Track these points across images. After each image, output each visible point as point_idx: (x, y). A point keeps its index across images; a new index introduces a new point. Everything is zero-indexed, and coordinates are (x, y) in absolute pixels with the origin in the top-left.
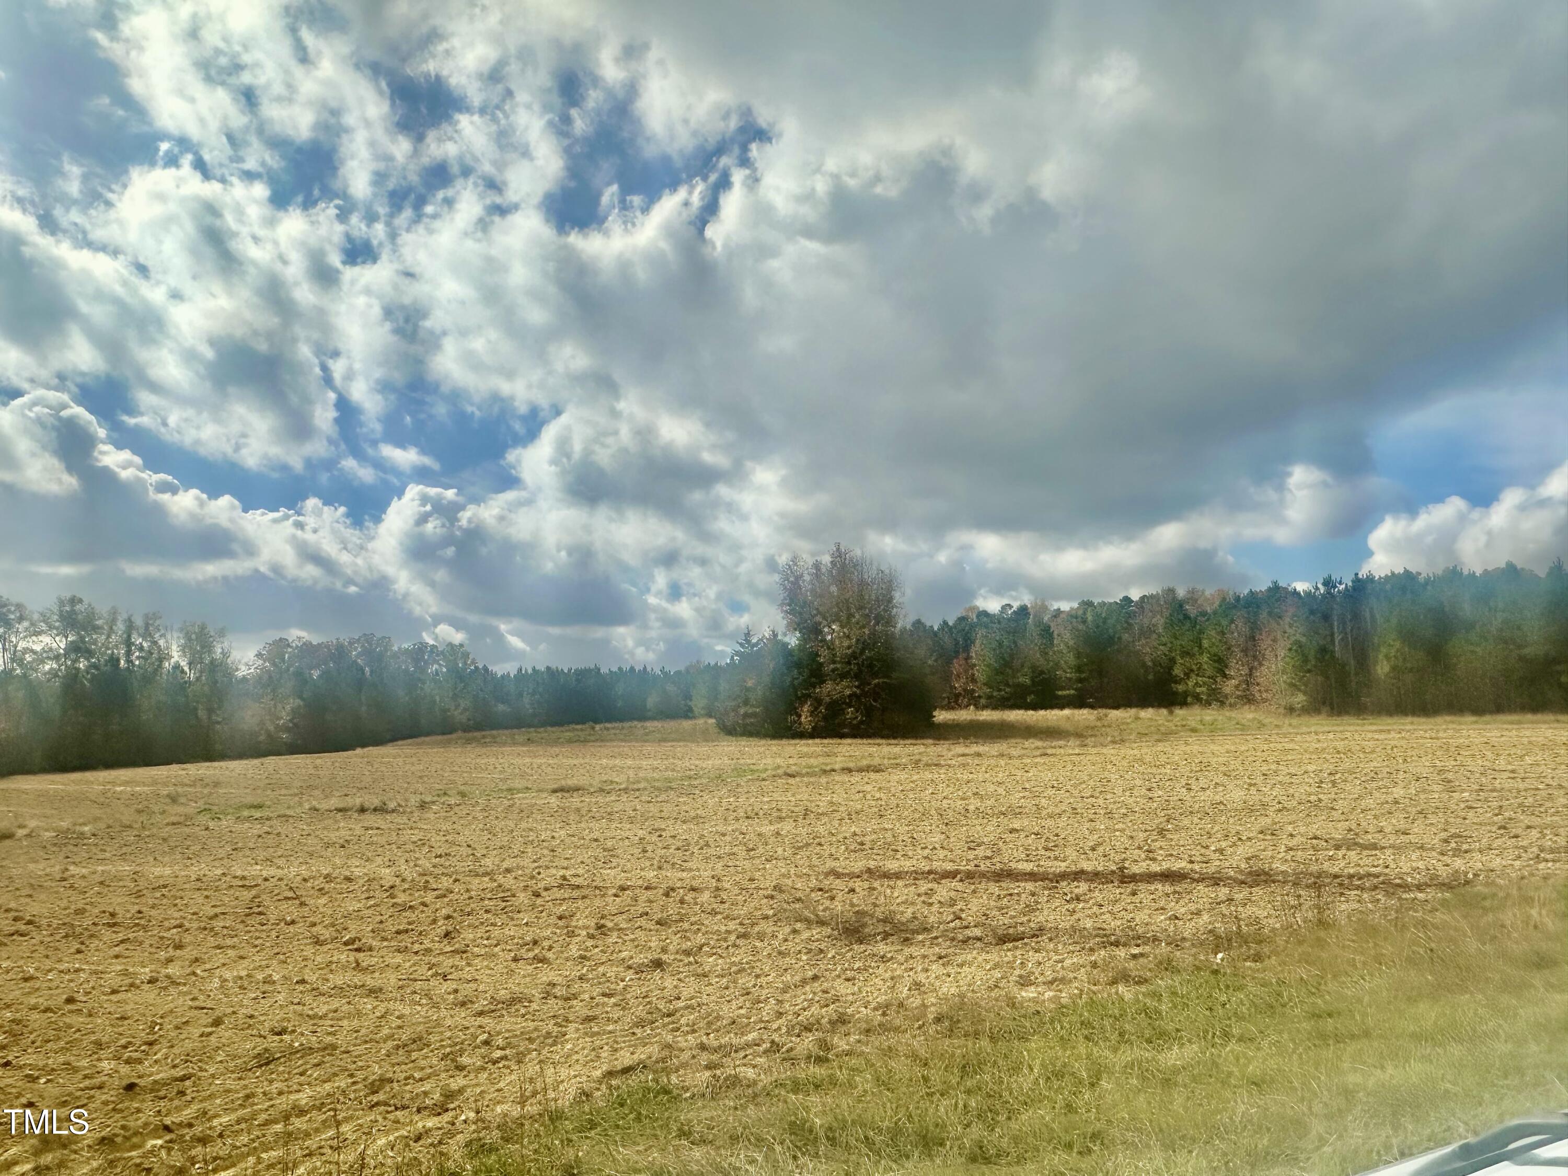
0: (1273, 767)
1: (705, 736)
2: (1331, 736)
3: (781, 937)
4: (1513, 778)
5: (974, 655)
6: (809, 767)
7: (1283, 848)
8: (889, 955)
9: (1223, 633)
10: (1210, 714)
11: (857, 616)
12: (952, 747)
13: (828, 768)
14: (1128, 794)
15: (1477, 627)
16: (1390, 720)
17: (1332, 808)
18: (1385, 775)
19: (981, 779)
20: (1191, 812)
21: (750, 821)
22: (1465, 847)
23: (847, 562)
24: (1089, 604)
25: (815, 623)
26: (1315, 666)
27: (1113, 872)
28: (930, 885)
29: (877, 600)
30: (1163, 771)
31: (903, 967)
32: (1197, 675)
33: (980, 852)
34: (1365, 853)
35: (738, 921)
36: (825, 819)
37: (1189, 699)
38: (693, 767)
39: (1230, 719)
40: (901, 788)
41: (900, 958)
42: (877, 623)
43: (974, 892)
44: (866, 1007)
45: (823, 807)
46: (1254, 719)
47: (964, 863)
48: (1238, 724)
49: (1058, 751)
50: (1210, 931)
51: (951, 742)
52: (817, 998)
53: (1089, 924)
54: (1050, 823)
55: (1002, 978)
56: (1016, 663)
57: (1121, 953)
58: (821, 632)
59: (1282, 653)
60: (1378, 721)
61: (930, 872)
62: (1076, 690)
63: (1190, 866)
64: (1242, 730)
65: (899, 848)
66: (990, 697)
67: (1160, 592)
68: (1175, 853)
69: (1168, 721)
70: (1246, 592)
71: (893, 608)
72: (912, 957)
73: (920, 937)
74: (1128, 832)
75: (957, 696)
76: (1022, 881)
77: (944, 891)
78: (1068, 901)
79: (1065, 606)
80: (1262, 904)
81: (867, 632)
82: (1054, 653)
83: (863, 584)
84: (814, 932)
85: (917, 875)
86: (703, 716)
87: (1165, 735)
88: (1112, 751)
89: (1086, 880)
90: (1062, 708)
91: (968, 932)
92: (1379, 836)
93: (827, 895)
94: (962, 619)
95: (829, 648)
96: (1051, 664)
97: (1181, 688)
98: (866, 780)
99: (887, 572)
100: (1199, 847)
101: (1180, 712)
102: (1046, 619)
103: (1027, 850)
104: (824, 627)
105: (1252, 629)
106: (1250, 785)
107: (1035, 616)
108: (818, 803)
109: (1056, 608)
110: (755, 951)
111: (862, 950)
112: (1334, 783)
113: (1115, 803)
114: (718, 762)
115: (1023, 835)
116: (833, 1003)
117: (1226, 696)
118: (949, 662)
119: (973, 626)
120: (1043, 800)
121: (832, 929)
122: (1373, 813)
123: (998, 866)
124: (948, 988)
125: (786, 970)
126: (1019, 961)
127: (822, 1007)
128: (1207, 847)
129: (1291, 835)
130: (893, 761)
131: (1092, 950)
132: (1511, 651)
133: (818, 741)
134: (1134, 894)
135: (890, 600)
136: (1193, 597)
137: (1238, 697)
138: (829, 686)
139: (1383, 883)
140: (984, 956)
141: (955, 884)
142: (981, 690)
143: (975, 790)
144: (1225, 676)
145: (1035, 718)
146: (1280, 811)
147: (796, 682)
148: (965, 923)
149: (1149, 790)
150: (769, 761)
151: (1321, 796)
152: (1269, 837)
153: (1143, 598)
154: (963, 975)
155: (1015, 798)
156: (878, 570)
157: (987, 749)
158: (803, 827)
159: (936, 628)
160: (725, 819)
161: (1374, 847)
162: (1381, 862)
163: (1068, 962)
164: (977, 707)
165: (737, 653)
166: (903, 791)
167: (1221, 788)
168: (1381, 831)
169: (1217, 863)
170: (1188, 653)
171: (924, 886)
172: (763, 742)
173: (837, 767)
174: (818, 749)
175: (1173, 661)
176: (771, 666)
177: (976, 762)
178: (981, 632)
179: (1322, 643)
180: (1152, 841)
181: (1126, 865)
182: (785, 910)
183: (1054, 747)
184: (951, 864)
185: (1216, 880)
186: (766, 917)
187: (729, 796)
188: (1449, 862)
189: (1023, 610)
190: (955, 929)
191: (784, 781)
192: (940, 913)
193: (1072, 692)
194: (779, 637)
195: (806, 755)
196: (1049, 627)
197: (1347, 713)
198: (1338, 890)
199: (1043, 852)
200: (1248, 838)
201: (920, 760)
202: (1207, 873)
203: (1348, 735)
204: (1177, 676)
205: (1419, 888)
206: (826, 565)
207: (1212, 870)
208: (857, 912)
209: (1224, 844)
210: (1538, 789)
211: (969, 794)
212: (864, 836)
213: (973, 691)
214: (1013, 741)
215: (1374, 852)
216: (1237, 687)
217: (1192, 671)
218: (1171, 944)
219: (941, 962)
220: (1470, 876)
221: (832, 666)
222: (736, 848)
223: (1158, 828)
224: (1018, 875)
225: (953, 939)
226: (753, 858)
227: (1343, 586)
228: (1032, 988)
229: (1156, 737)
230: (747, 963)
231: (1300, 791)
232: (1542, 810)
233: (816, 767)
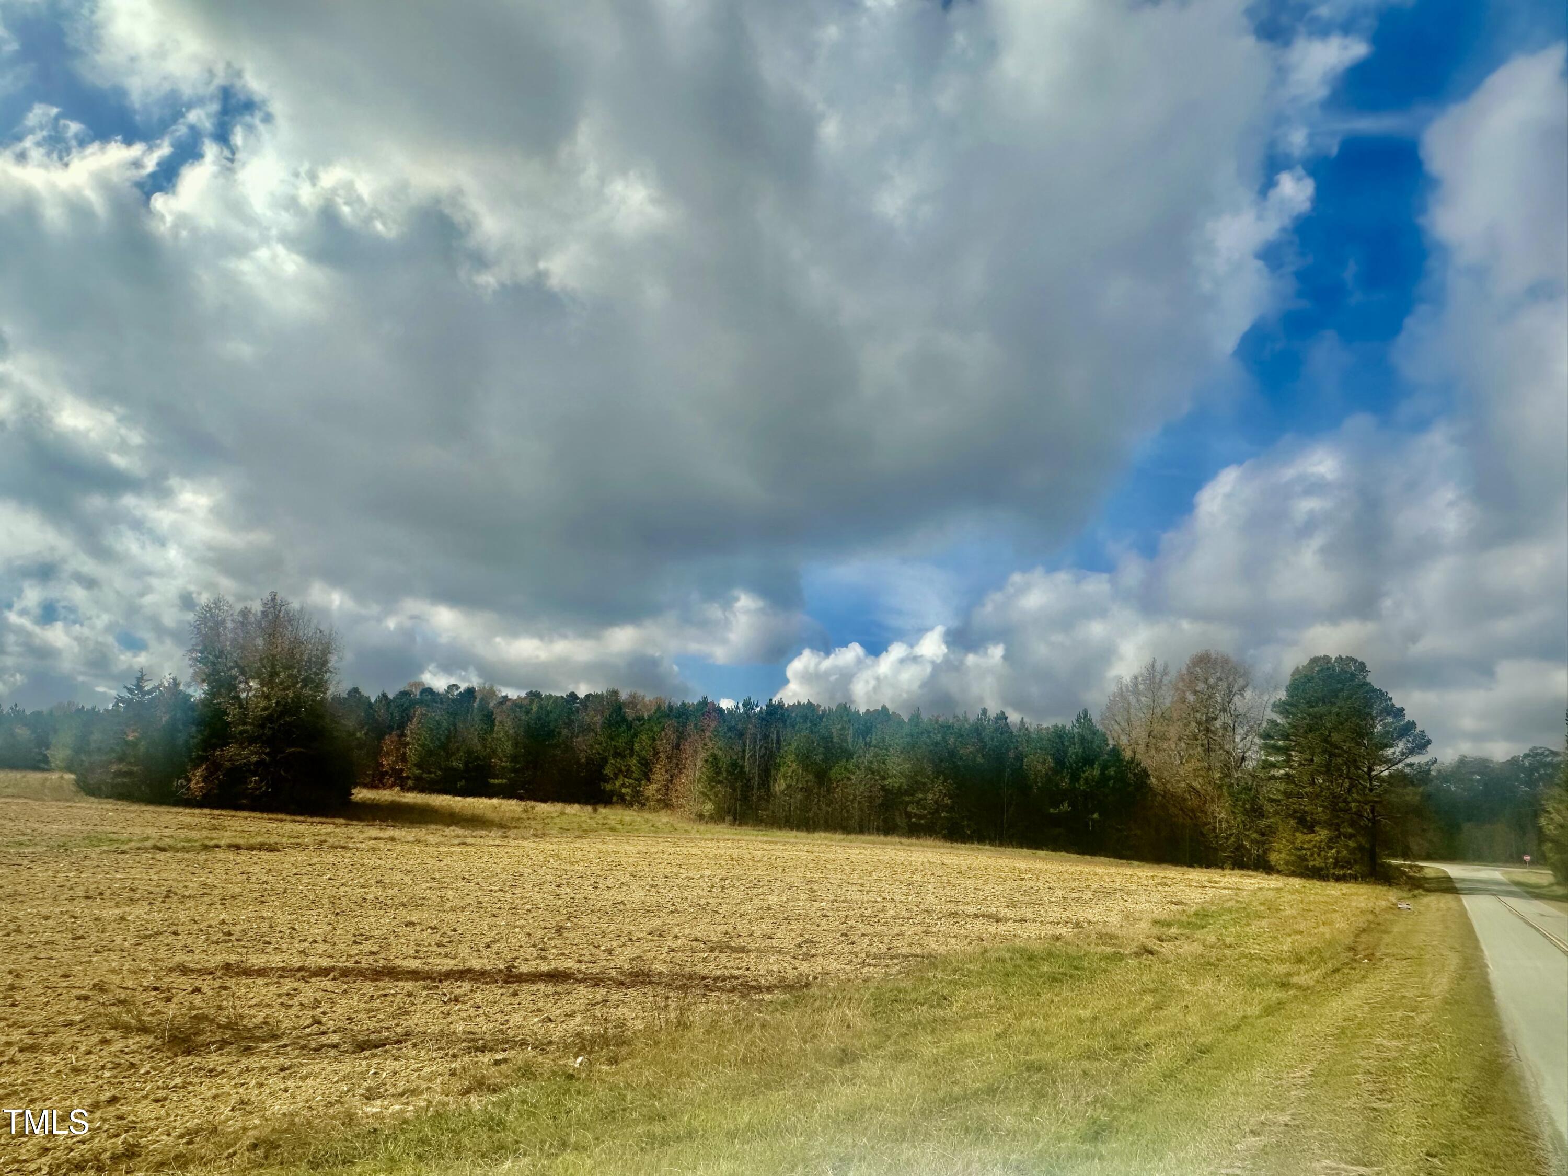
0: (675, 870)
1: (58, 794)
2: (730, 844)
3: (83, 1048)
4: (861, 891)
5: (409, 733)
6: (189, 841)
7: (666, 949)
8: (220, 1069)
9: (654, 740)
10: (629, 815)
11: (282, 675)
12: (366, 829)
13: (212, 843)
14: (536, 889)
15: (855, 757)
16: (779, 833)
17: (717, 912)
18: (766, 882)
19: (389, 867)
20: (593, 911)
21: (89, 902)
22: (813, 951)
23: (281, 615)
24: (537, 695)
25: (231, 677)
26: (726, 779)
27: (500, 971)
28: (296, 985)
29: (309, 661)
30: (576, 867)
31: (233, 1083)
32: (625, 776)
33: (368, 946)
34: (734, 955)
35: (27, 1029)
36: (190, 903)
37: (615, 799)
38: (29, 831)
39: (647, 821)
40: (295, 871)
41: (234, 1071)
42: (305, 686)
43: (345, 992)
44: (169, 1135)
45: (193, 887)
46: (668, 822)
47: (345, 958)
48: (653, 826)
49: (478, 841)
50: (577, 1034)
51: (366, 823)
52: (106, 1126)
53: (460, 1028)
54: (451, 916)
55: (348, 1091)
56: (453, 746)
57: (486, 1058)
58: (235, 687)
59: (699, 763)
60: (769, 833)
61: (300, 969)
62: (508, 779)
63: (577, 966)
64: (656, 832)
65: (274, 940)
66: (418, 779)
67: (605, 692)
68: (566, 952)
69: (591, 818)
70: (679, 704)
71: (326, 672)
72: (248, 1070)
73: (266, 1046)
74: (527, 930)
75: (384, 774)
76: (402, 979)
77: (308, 992)
78: (445, 1003)
79: (513, 694)
80: (633, 1005)
81: (291, 695)
82: (493, 739)
83: (297, 642)
84: (131, 1042)
85: (286, 972)
86: (61, 769)
87: (584, 833)
88: (533, 845)
89: (470, 980)
90: (490, 796)
91: (324, 1039)
92: (749, 940)
93: (162, 995)
94: (405, 694)
95: (241, 707)
96: (488, 750)
97: (609, 787)
98: (255, 859)
99: (327, 632)
100: (591, 947)
101: (603, 811)
102: (492, 704)
103: (419, 945)
104: (240, 682)
105: (679, 738)
106: (652, 886)
107: (482, 700)
108: (186, 884)
109: (504, 694)
110: (41, 1067)
111: (186, 1063)
112: (723, 887)
113: (522, 898)
114: (66, 827)
115: (418, 928)
116: (126, 1132)
117: (647, 799)
118: (381, 737)
119: (413, 703)
120: (450, 892)
121: (156, 1037)
122: (749, 917)
123: (382, 963)
124: (278, 1107)
125: (75, 1092)
126: (373, 1071)
127: (110, 1137)
128: (598, 947)
129: (676, 937)
130: (292, 840)
131: (455, 1056)
132: (876, 781)
133: (206, 811)
134: (515, 994)
135: (325, 663)
136: (633, 702)
137: (658, 801)
138: (232, 750)
139: (741, 985)
140: (335, 1066)
141: (327, 983)
142: (410, 771)
143: (379, 878)
144: (648, 780)
145: (460, 805)
146: (672, 912)
147: (192, 741)
148: (323, 1028)
149: (559, 886)
150: (137, 830)
151: (709, 900)
152: (656, 938)
153: (588, 696)
154: (304, 1089)
155: (421, 889)
156: (317, 628)
157: (404, 833)
158: (159, 912)
159: (373, 700)
160: (55, 899)
161: (743, 950)
162: (744, 964)
163: (427, 1070)
164: (403, 789)
165: (120, 699)
166: (295, 874)
167: (625, 888)
168: (751, 935)
169: (604, 963)
170: (619, 754)
171: (288, 985)
172: (135, 807)
173: (222, 843)
174: (204, 821)
175: (605, 760)
176: (164, 719)
177: (389, 847)
178: (419, 711)
179: (734, 758)
180: (549, 939)
181: (516, 964)
182: (99, 1015)
183: (475, 837)
184: (329, 959)
185: (597, 981)
186: (70, 1024)
187: (69, 870)
188: (797, 965)
189: (470, 692)
190: (309, 1035)
191: (150, 856)
192: (297, 1017)
193: (504, 781)
194: (182, 687)
195: (189, 827)
196: (492, 713)
197: (746, 824)
198: (703, 991)
199: (435, 948)
200: (639, 939)
201: (325, 841)
202: (591, 973)
203: (743, 844)
204: (606, 775)
205: (769, 990)
206: (255, 615)
207: (596, 969)
208: (195, 1017)
209: (615, 944)
210: (876, 901)
211: (372, 882)
212: (234, 925)
213: (402, 770)
214: (433, 827)
215: (741, 955)
216: (658, 790)
217: (621, 771)
218: (536, 1048)
219: (282, 1074)
220: (810, 978)
221: (241, 728)
222: (58, 935)
223: (557, 925)
224: (398, 973)
225: (303, 1047)
226: (79, 948)
227: (759, 709)
228: (378, 1102)
229: (577, 833)
230: (23, 1084)
231: (691, 895)
232: (876, 920)
233: (196, 841)
